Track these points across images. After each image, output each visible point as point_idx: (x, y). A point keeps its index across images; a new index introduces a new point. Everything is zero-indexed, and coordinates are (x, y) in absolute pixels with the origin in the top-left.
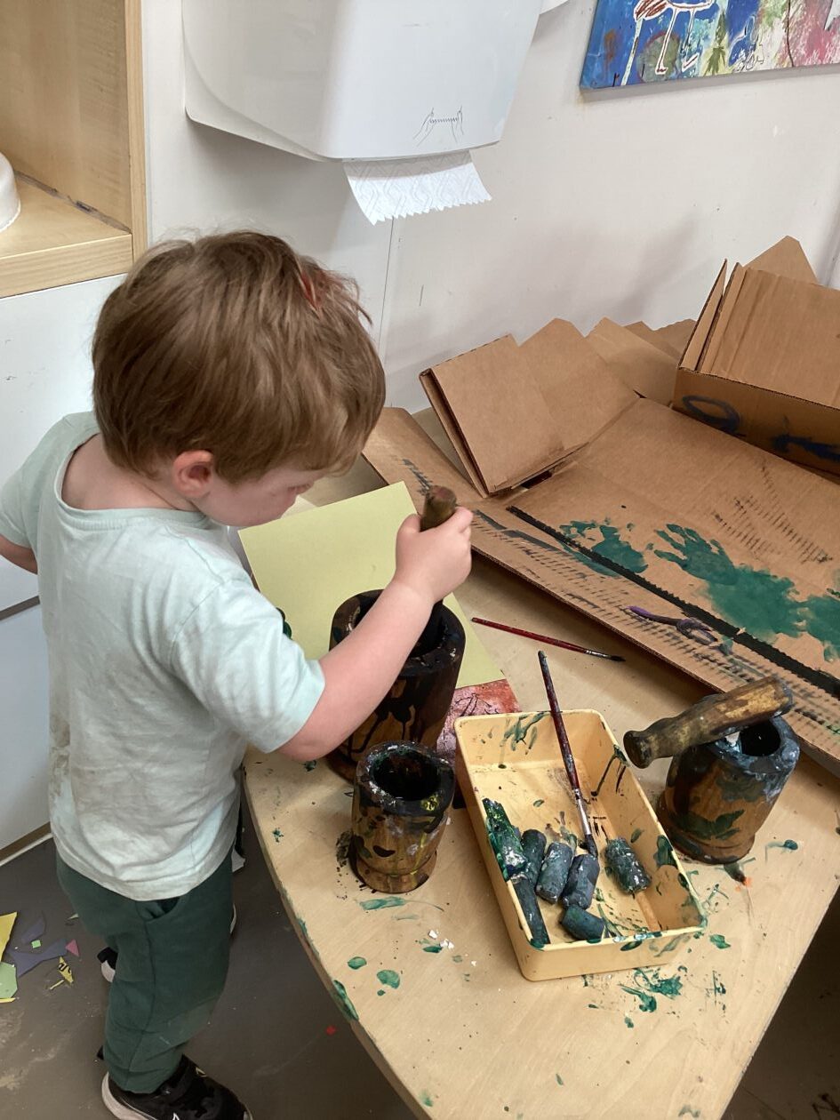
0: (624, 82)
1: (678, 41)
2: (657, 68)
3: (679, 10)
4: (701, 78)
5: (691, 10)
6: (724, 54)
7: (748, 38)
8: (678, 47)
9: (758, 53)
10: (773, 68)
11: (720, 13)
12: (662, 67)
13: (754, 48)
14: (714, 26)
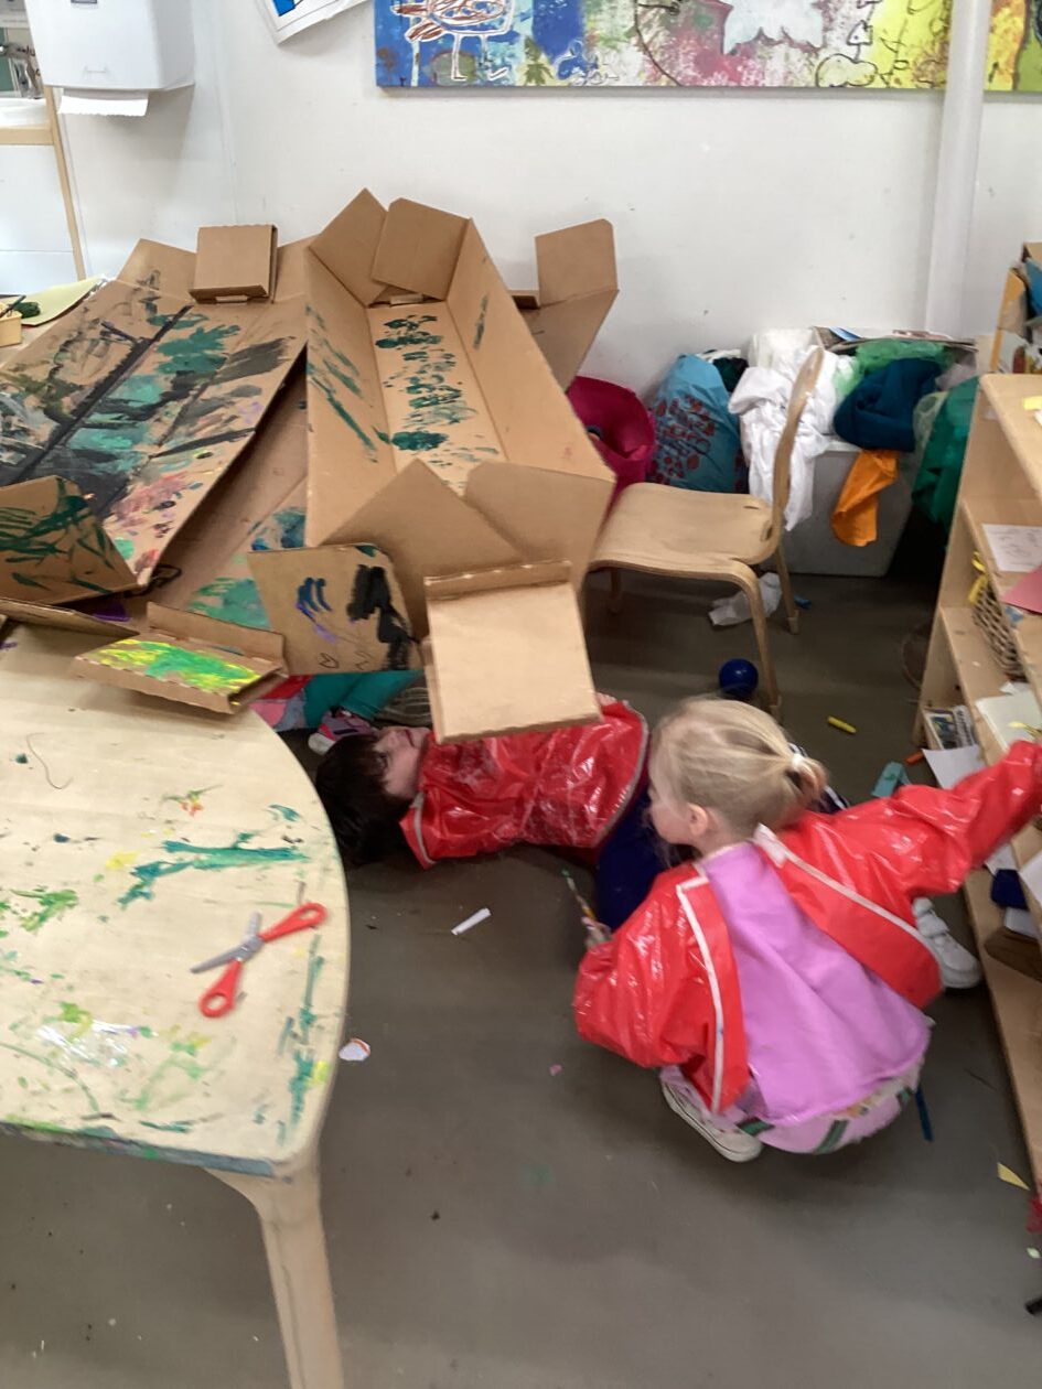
0: (414, 83)
1: (473, 57)
2: (452, 77)
3: (462, 36)
4: (519, 87)
5: (481, 36)
6: (547, 71)
7: (580, 57)
8: (474, 63)
9: (602, 70)
10: (641, 85)
11: (522, 39)
12: (459, 75)
13: (595, 66)
14: (519, 48)
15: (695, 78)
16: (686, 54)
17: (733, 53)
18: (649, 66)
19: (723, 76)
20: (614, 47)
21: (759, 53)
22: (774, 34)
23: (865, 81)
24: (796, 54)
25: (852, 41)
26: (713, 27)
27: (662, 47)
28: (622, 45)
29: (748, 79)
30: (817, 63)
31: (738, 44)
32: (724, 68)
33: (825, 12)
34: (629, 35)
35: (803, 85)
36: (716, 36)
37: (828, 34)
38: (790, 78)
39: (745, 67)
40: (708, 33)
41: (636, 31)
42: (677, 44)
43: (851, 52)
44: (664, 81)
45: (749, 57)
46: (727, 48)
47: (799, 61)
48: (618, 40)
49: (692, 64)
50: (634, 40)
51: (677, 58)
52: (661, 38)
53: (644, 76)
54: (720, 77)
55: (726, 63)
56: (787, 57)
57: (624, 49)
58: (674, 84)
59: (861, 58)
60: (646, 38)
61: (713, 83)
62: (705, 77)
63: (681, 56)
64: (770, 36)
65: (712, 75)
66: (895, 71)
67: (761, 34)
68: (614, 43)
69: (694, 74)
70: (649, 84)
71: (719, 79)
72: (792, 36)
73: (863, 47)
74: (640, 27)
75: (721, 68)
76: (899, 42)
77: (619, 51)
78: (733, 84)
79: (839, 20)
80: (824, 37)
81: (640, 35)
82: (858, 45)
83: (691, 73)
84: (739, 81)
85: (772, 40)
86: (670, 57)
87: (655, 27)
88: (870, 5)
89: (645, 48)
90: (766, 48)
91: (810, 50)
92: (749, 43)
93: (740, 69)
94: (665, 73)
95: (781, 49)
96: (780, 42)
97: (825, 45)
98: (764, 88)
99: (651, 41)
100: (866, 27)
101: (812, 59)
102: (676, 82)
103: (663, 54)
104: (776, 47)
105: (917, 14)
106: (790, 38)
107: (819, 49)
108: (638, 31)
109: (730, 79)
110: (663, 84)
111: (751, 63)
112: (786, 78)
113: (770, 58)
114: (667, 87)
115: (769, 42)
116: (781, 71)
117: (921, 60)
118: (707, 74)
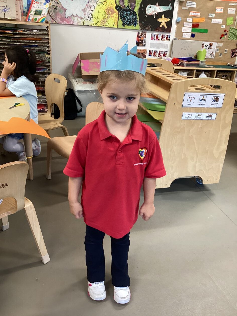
16: (59, 17)
17: (68, 18)
18: (51, 19)
21: (72, 18)
23: (92, 25)
25: (89, 17)
26: (63, 12)
29: (71, 23)
31: (68, 16)
32: (66, 20)
33: (84, 12)
35: (81, 25)
36: (64, 14)
37: (85, 15)
38: (79, 23)
40: (62, 14)
42: (57, 15)
43: (89, 19)
46: (66, 17)
47: (80, 20)
49: (60, 19)
51: (57, 18)
52: (54, 14)
53: (51, 21)
56: (78, 19)
58: (57, 23)
59: (91, 20)
62: (63, 22)
66: (97, 23)
67: (72, 15)
69: (60, 21)
70: (52, 23)
71: (65, 22)
73: (91, 18)
75: (66, 21)
76: (97, 18)
78: (68, 24)
79: (86, 13)
85: (74, 16)
87: (52, 12)
88: (92, 11)
89: (50, 16)
91: (82, 18)
92: (70, 16)
93: (69, 21)
94: (54, 21)
96: (76, 16)
97: (84, 17)
98: (74, 25)
99: (52, 14)
100: (91, 15)
101: (82, 20)
103: (54, 17)
105: (100, 13)
106: (78, 16)
110: (55, 23)
111: (71, 20)
113: (75, 19)
116: (77, 22)
117: (101, 21)
118: (63, 21)
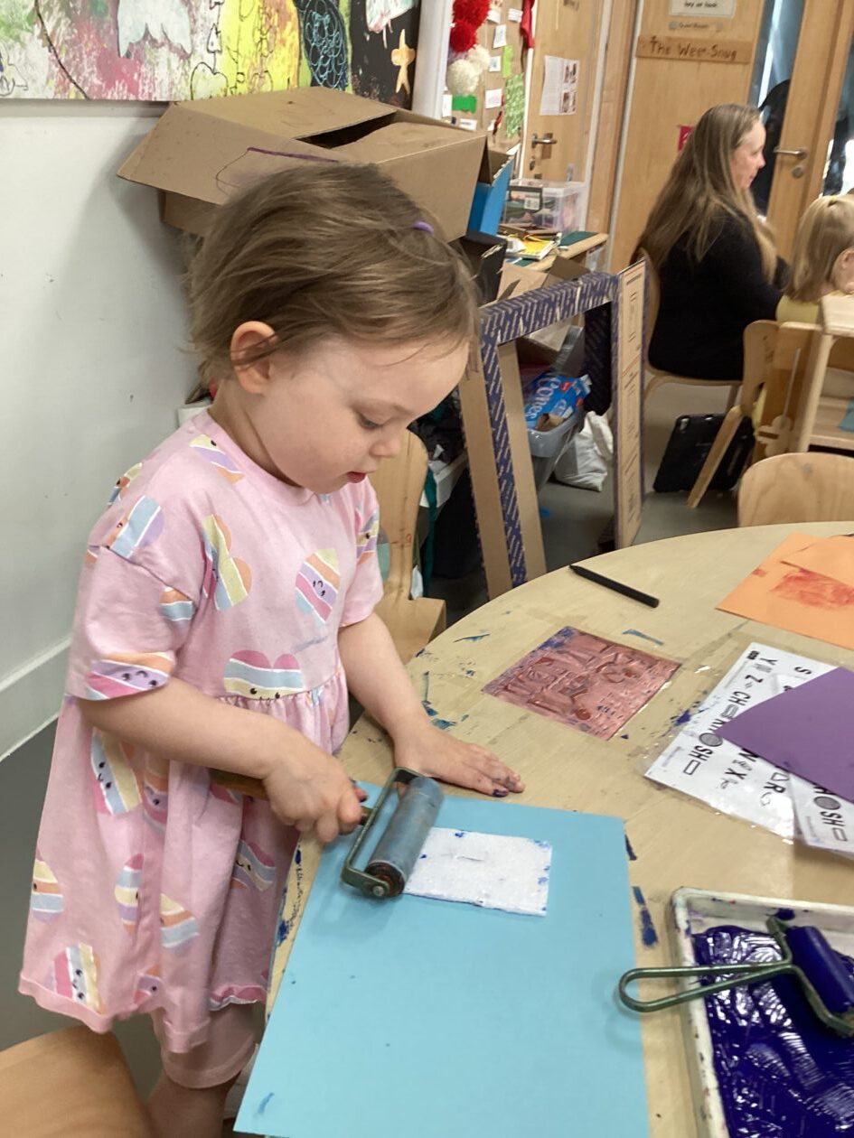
15: (100, 87)
16: (89, 54)
17: (128, 55)
18: (56, 69)
19: (124, 86)
20: (17, 39)
21: (148, 57)
22: (157, 34)
23: (221, 95)
24: (175, 61)
25: (211, 48)
26: (109, 17)
27: (66, 42)
28: (25, 36)
29: (143, 91)
30: (190, 74)
31: (131, 44)
32: (123, 75)
33: (189, 10)
34: (29, 19)
36: (112, 31)
37: (195, 37)
38: (174, 91)
39: (140, 75)
40: (105, 26)
41: (37, 16)
42: (80, 37)
43: (209, 58)
44: (72, 93)
45: (141, 63)
46: (123, 52)
47: (178, 68)
48: (20, 27)
49: (95, 69)
50: (37, 30)
51: (81, 59)
52: (63, 29)
53: (53, 83)
54: (121, 88)
55: (124, 70)
56: (169, 64)
57: (27, 42)
58: (83, 98)
59: (218, 68)
60: (49, 28)
61: (116, 97)
62: (109, 86)
63: (85, 56)
64: (154, 36)
65: (114, 84)
66: (238, 85)
67: (147, 33)
68: (15, 31)
69: (99, 82)
70: (59, 97)
72: (169, 37)
73: (217, 54)
74: (41, 10)
75: (120, 76)
76: (237, 52)
77: (23, 45)
78: (132, 97)
79: (200, 22)
80: (192, 41)
81: (43, 23)
82: (214, 52)
83: (96, 81)
84: (136, 93)
85: (156, 40)
86: (74, 57)
87: (57, 13)
88: (217, 6)
89: (49, 42)
90: (153, 50)
91: (185, 56)
92: (139, 43)
93: (136, 76)
94: (71, 80)
95: (164, 51)
96: (162, 44)
97: (193, 51)
98: (156, 103)
99: (54, 33)
100: (217, 33)
101: (187, 68)
102: (83, 93)
103: (67, 53)
104: (160, 50)
105: (245, 20)
106: (169, 40)
107: (190, 55)
108: (39, 16)
109: (129, 91)
110: (72, 96)
111: (143, 69)
112: (171, 89)
113: (157, 64)
114: (76, 101)
115: (154, 41)
116: (166, 82)
117: (251, 73)
118: (110, 83)
